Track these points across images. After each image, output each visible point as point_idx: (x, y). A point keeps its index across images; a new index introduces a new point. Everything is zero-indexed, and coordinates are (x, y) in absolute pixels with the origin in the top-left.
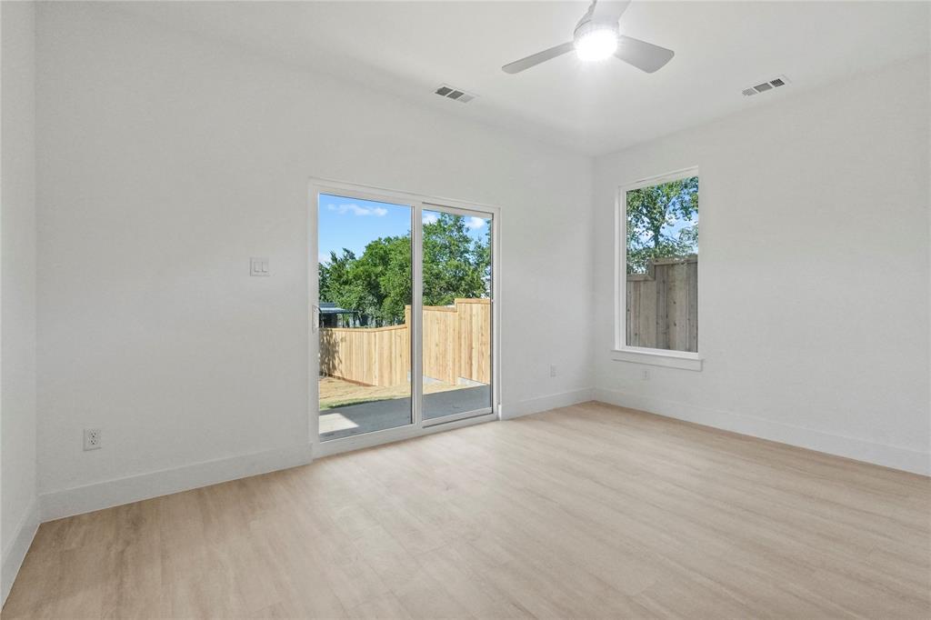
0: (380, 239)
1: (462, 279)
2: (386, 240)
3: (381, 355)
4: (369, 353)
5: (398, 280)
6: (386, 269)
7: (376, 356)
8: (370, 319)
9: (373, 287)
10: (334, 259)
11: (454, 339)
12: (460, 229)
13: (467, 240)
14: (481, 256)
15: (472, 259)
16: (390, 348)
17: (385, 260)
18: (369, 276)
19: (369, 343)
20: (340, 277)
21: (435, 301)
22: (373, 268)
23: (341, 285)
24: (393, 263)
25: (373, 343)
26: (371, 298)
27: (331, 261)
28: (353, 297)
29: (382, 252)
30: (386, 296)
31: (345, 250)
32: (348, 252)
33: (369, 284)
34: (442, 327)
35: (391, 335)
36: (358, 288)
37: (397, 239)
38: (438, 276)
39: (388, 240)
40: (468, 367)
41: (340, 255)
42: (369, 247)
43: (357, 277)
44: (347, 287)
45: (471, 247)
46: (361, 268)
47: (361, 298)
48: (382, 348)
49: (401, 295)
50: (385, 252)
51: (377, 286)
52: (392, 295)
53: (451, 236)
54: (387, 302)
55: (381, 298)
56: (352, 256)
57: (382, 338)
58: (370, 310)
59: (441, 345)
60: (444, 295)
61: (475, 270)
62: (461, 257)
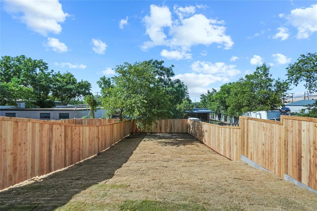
0: (226, 84)
1: (268, 98)
2: (229, 84)
3: (225, 140)
4: (219, 137)
5: (234, 100)
6: (229, 95)
7: (222, 140)
8: (222, 115)
9: (223, 102)
10: (209, 92)
11: (280, 144)
12: (266, 75)
13: (270, 80)
14: (279, 87)
15: (273, 89)
16: (230, 137)
17: (228, 92)
18: (222, 98)
19: (219, 133)
20: (210, 99)
21: (253, 109)
22: (223, 95)
23: (211, 102)
24: (232, 93)
25: (221, 133)
26: (222, 107)
27: (207, 93)
28: (215, 106)
29: (227, 89)
30: (229, 106)
31: (213, 89)
32: (214, 89)
33: (222, 101)
34: (268, 134)
35: (230, 131)
36: (217, 103)
37: (234, 83)
38: (254, 98)
39: (230, 84)
40: (296, 170)
41: (211, 91)
42: (222, 87)
43: (216, 99)
44: (213, 103)
45: (273, 83)
46: (219, 95)
47: (218, 107)
48: (225, 137)
49: (236, 106)
50: (229, 88)
51: (225, 102)
52: (231, 106)
53: (262, 79)
54: (229, 109)
55: (226, 107)
56: (215, 91)
57: (225, 132)
58: (222, 112)
59: (267, 145)
60: (257, 106)
61: (276, 94)
62: (267, 88)
